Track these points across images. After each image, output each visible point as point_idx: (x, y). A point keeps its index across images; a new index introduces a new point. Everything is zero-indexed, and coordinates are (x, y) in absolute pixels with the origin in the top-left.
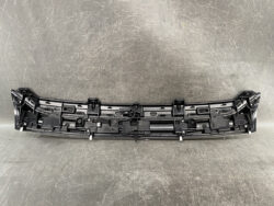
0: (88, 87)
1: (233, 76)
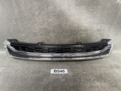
0: (38, 35)
1: (99, 30)
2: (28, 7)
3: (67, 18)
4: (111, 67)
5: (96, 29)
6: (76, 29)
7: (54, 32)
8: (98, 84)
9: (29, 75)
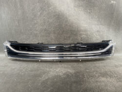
2: (31, 8)
3: (67, 18)
4: (116, 66)
5: (95, 30)
6: (76, 30)
7: (54, 33)
8: (103, 79)
9: (26, 73)
